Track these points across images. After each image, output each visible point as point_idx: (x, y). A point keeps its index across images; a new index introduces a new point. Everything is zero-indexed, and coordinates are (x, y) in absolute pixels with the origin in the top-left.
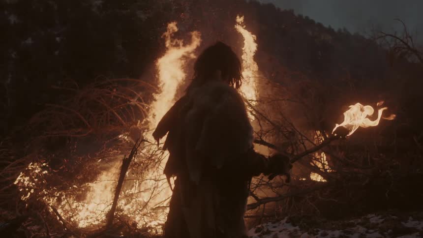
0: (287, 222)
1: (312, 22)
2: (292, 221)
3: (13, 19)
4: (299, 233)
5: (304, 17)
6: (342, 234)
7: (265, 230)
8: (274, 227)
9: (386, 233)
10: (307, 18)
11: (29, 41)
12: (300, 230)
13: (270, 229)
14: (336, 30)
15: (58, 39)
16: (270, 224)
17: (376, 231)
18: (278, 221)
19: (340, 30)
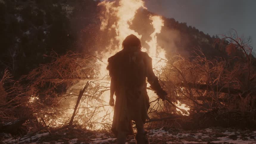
0: (162, 129)
1: (197, 30)
2: (165, 129)
3: (19, 19)
4: (168, 134)
5: (192, 27)
6: (190, 135)
7: (151, 132)
8: (156, 132)
9: (212, 136)
10: (194, 28)
11: (28, 33)
12: (169, 133)
13: (153, 132)
14: (211, 36)
15: (45, 32)
16: (154, 130)
17: (207, 135)
18: (158, 129)
19: (214, 37)
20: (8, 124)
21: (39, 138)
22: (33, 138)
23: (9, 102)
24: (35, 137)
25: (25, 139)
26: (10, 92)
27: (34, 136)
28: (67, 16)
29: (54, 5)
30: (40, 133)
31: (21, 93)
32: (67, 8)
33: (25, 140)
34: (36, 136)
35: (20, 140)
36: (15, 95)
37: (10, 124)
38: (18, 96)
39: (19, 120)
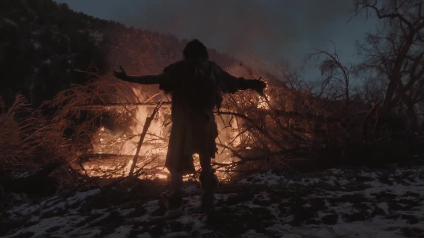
0: (272, 173)
2: (277, 172)
3: (37, 45)
6: (321, 180)
8: (263, 177)
11: (48, 61)
12: (286, 178)
13: (260, 178)
15: (69, 61)
18: (264, 172)
20: (22, 175)
21: (82, 201)
22: (71, 201)
23: (25, 140)
24: (73, 200)
25: (56, 203)
26: (26, 124)
27: (73, 196)
28: (96, 44)
29: (80, 31)
30: (83, 191)
31: (42, 127)
32: (95, 35)
33: (55, 206)
34: (75, 196)
35: (45, 207)
36: (34, 130)
37: (25, 177)
38: (37, 131)
39: (41, 169)
